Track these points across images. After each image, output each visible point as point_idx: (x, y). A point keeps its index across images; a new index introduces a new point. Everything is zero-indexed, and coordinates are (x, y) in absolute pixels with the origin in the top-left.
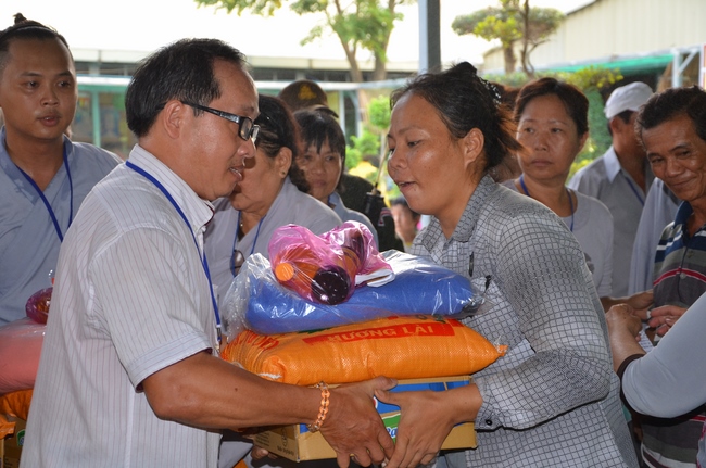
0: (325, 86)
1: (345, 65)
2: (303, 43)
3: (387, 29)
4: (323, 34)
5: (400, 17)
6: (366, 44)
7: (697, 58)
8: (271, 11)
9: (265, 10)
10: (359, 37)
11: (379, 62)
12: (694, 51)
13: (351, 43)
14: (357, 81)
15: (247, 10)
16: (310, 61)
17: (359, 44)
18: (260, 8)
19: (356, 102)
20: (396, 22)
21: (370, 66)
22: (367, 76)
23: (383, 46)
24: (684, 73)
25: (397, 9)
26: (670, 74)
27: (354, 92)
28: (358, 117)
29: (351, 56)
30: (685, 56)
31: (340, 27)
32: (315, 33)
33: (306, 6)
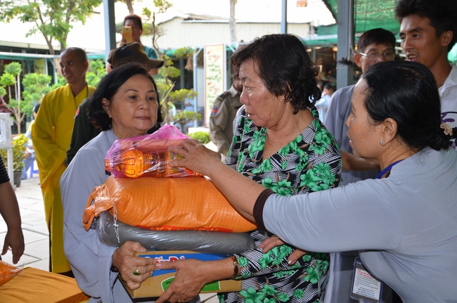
1: (47, 47)
2: (27, 36)
3: (66, 31)
4: (37, 33)
5: (72, 27)
6: (57, 38)
7: (202, 51)
8: (8, 20)
9: (5, 19)
10: (54, 34)
11: (63, 46)
12: (201, 48)
13: (49, 37)
14: (52, 54)
16: (29, 44)
17: (53, 37)
18: (3, 18)
19: (53, 64)
20: (70, 29)
21: (59, 49)
22: (57, 53)
23: (65, 39)
24: (198, 56)
25: (71, 23)
26: (192, 56)
27: (52, 59)
28: (55, 70)
29: (49, 43)
30: (198, 50)
31: (45, 30)
32: (33, 32)
33: (27, 19)
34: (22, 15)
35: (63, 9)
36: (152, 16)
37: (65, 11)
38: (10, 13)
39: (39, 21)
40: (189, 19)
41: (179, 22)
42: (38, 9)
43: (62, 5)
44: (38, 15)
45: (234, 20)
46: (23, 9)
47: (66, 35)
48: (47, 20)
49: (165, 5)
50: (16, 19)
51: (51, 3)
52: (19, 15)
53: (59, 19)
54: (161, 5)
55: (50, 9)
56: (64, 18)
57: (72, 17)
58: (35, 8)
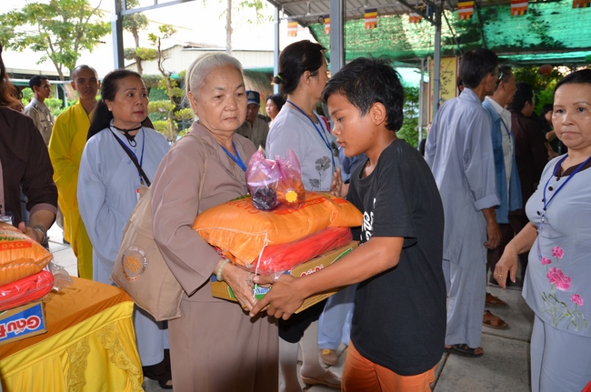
0: (50, 82)
1: (58, 74)
2: (38, 63)
3: (75, 59)
4: (47, 60)
6: (65, 66)
8: (21, 50)
9: (18, 49)
10: (64, 61)
13: (59, 64)
14: (62, 80)
15: (9, 49)
17: (63, 65)
18: (15, 48)
21: (68, 75)
22: (66, 78)
25: (79, 52)
27: (62, 84)
29: (59, 70)
31: (54, 58)
32: (43, 59)
33: (38, 48)
34: (34, 44)
35: (72, 39)
36: (157, 41)
37: (74, 41)
38: (23, 43)
39: (49, 50)
40: (188, 47)
41: (179, 49)
42: (49, 38)
43: (71, 35)
44: (48, 44)
45: (230, 47)
46: (35, 39)
47: (75, 62)
48: (57, 49)
49: (170, 32)
50: (28, 49)
51: (60, 33)
52: (31, 45)
53: (68, 48)
54: (166, 31)
55: (60, 39)
56: (73, 47)
57: (80, 46)
58: (46, 38)
